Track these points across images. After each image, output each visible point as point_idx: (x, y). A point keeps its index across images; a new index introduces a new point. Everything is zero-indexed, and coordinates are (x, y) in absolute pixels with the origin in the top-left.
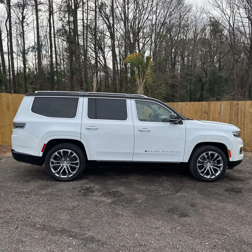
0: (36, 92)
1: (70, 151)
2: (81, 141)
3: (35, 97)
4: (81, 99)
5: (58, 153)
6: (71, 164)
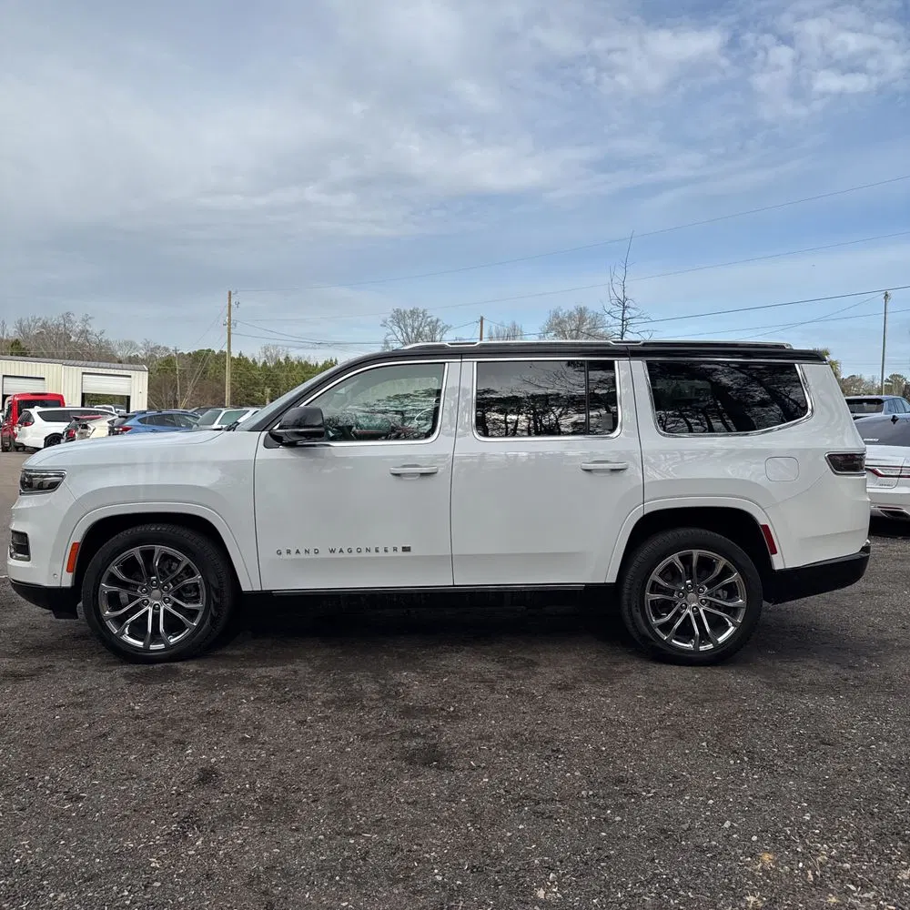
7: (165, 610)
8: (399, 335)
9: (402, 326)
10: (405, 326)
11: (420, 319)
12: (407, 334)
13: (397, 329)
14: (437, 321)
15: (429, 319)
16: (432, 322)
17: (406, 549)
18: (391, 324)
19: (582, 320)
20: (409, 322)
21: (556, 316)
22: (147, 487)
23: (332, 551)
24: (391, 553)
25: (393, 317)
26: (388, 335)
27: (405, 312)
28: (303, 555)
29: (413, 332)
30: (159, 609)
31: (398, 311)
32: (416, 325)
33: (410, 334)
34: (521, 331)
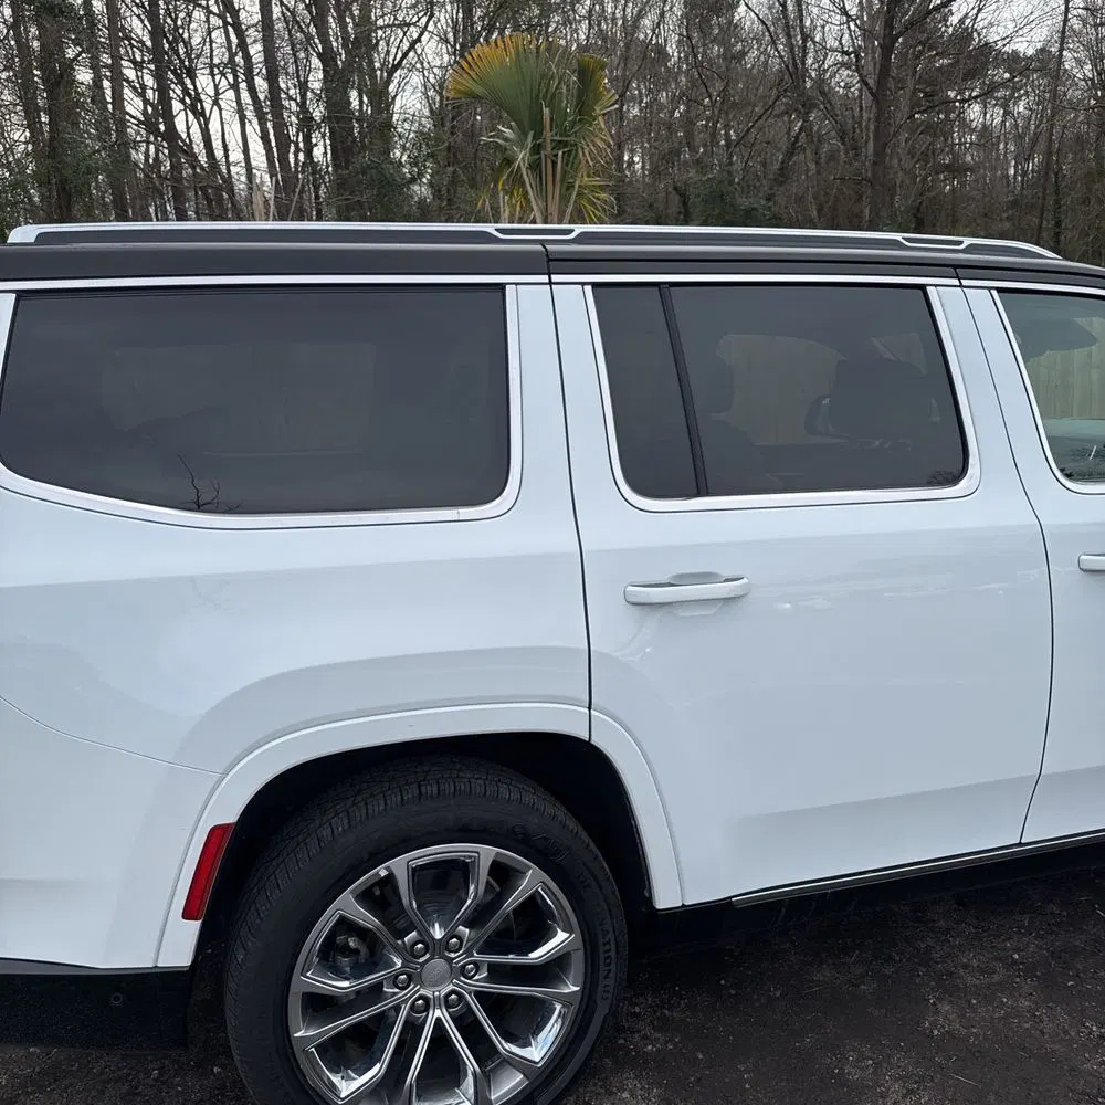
0: (24, 234)
1: (486, 854)
2: (595, 741)
3: (20, 294)
4: (527, 301)
5: (365, 897)
6: (491, 978)
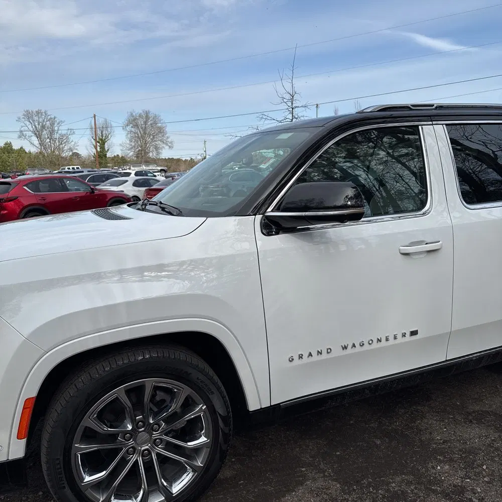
7: (158, 455)
8: (30, 127)
9: (32, 122)
10: (34, 121)
11: (43, 117)
12: (35, 126)
13: (28, 123)
14: (55, 118)
15: (49, 117)
16: (51, 118)
17: (414, 333)
18: (23, 120)
19: (147, 117)
20: (36, 118)
21: (132, 114)
22: (129, 305)
23: (345, 348)
24: (400, 339)
25: (24, 115)
26: (22, 127)
27: (32, 112)
28: (315, 357)
29: (39, 125)
30: (150, 453)
31: (27, 111)
32: (41, 120)
33: (37, 126)
34: (111, 125)
